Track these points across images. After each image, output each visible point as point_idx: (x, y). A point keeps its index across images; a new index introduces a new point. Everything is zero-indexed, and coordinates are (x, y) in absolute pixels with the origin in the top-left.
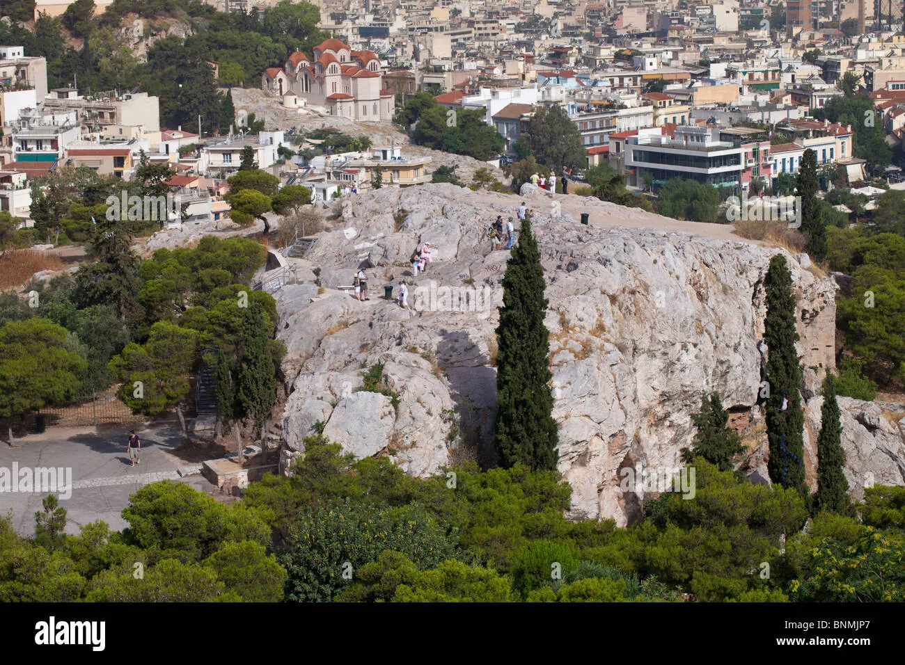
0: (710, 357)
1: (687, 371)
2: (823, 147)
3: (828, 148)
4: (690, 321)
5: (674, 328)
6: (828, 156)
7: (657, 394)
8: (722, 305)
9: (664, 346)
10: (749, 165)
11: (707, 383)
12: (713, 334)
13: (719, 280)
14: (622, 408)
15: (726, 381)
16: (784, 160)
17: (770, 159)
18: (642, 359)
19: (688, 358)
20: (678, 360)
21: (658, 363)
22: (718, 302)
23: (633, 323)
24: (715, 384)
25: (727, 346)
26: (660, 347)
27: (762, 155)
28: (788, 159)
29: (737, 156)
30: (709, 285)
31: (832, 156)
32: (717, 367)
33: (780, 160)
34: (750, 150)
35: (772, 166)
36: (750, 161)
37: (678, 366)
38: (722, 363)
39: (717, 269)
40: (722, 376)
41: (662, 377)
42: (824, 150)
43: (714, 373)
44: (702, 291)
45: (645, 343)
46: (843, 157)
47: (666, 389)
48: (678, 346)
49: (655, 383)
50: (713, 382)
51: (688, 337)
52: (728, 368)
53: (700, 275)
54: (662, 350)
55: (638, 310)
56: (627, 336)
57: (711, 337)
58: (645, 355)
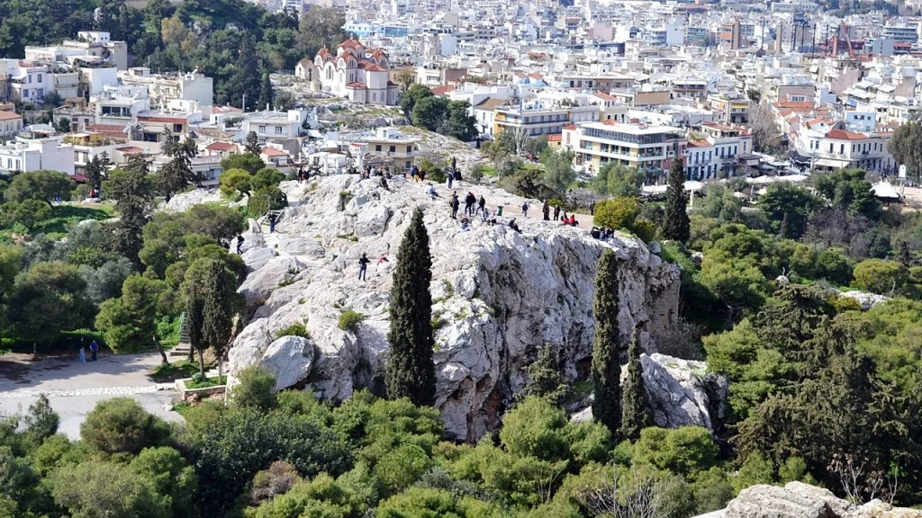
0: (567, 320)
1: (548, 330)
2: (729, 145)
3: (733, 146)
4: (552, 292)
5: (539, 297)
6: (732, 152)
7: (524, 346)
8: (580, 281)
9: (531, 311)
10: (670, 156)
11: (564, 339)
12: (572, 302)
13: (579, 263)
14: (488, 357)
15: (580, 339)
16: (698, 153)
17: (687, 152)
18: (513, 320)
19: (548, 320)
20: (542, 321)
21: (526, 323)
22: (577, 278)
23: (507, 292)
24: (571, 340)
25: (583, 312)
26: (528, 310)
27: (680, 148)
28: (701, 153)
29: (660, 149)
30: (571, 265)
31: (735, 152)
32: (573, 327)
33: (694, 153)
34: (671, 144)
35: (688, 158)
36: (671, 153)
37: (542, 326)
38: (577, 325)
39: (579, 253)
40: (577, 335)
41: (528, 334)
42: (730, 148)
43: (571, 331)
44: (566, 269)
45: (516, 308)
46: (745, 153)
47: (531, 343)
48: (542, 311)
49: (523, 338)
50: (569, 338)
51: (551, 305)
52: (582, 328)
53: (564, 257)
54: (530, 313)
55: (512, 282)
56: (501, 302)
57: (569, 304)
58: (516, 317)
